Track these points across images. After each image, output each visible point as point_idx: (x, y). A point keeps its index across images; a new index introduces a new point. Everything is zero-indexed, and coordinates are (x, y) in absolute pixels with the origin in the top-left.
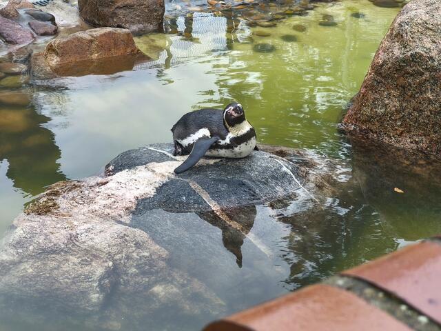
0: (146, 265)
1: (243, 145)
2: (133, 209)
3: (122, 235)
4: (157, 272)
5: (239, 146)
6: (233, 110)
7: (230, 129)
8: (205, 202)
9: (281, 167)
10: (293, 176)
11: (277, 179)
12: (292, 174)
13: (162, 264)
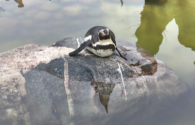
0: (13, 96)
1: (102, 50)
2: (34, 67)
3: (15, 78)
4: (15, 102)
5: (100, 50)
6: (103, 31)
7: (99, 40)
8: (64, 74)
9: (117, 68)
10: (122, 75)
11: (110, 74)
12: (121, 74)
13: (19, 99)
